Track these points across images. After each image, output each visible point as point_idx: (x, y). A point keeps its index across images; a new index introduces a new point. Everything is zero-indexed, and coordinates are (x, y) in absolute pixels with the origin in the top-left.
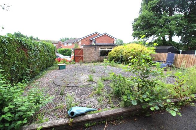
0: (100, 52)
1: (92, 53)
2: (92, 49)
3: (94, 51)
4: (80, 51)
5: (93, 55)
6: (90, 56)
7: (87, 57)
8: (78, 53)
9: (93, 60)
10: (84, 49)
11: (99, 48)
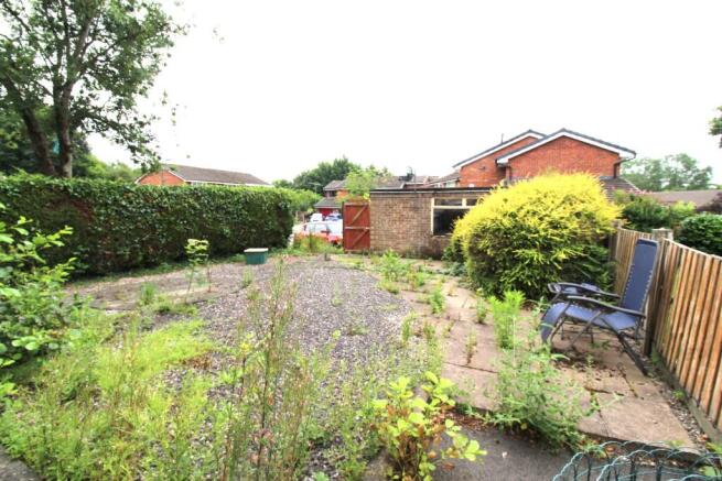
0: (435, 218)
1: (401, 220)
2: (401, 205)
3: (411, 213)
4: (361, 210)
5: (405, 226)
6: (394, 231)
7: (382, 233)
8: (355, 218)
9: (404, 247)
10: (375, 205)
11: (433, 200)
